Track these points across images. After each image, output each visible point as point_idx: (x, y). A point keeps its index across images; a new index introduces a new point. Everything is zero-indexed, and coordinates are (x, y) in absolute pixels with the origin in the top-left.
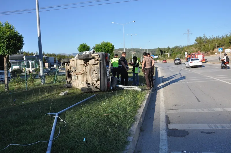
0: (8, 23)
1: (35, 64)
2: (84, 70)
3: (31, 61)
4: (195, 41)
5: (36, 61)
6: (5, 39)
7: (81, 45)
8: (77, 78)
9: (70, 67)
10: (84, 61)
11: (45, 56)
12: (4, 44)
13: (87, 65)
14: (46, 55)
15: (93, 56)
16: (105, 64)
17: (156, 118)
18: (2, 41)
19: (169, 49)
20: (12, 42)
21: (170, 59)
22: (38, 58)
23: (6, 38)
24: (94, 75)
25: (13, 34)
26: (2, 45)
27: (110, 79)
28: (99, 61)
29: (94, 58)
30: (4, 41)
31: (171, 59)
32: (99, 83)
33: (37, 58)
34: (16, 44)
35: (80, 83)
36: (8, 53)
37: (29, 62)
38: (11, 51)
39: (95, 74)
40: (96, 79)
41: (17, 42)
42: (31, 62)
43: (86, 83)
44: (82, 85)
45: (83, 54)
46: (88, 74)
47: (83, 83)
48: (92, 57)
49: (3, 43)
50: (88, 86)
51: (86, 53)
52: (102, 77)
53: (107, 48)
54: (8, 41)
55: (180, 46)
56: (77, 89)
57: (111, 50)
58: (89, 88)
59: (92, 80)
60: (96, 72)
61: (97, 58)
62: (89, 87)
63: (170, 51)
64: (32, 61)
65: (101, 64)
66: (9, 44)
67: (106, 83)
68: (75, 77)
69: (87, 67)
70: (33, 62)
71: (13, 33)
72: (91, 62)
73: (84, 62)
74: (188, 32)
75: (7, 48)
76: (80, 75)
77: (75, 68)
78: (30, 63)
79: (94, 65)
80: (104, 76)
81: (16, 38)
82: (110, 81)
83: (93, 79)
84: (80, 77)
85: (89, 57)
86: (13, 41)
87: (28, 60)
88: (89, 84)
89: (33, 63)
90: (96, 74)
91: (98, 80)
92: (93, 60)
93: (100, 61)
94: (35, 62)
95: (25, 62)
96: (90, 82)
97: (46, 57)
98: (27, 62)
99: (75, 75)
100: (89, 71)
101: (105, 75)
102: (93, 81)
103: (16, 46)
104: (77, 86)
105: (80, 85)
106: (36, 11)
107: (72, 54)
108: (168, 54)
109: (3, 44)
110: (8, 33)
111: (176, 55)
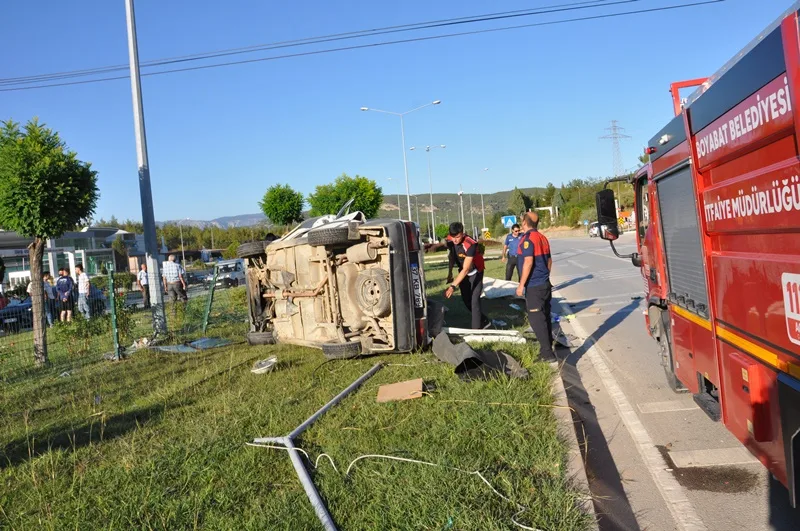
0: (38, 125)
1: (87, 260)
2: (327, 282)
3: (73, 252)
4: (639, 162)
5: (89, 251)
6: (37, 183)
7: (273, 191)
8: (297, 309)
9: (268, 271)
10: (327, 249)
11: (120, 232)
12: (33, 198)
13: (338, 262)
14: (123, 228)
15: (363, 233)
16: (407, 259)
17: (613, 436)
18: (25, 189)
19: (552, 190)
20: (61, 192)
21: (557, 225)
22: (96, 241)
23: (42, 177)
24: (370, 297)
25: (62, 163)
26: (26, 204)
27: (425, 310)
28: (388, 249)
29: (363, 239)
30: (33, 189)
31: (562, 224)
32: (388, 323)
33: (93, 240)
34: (75, 198)
35: (311, 326)
36: (46, 230)
37: (63, 256)
38: (54, 224)
39: (372, 293)
40: (377, 312)
41: (77, 189)
42: (75, 255)
43: (338, 327)
44: (319, 331)
45: (315, 225)
46: (344, 293)
47: (322, 325)
48: (358, 237)
49: (29, 194)
50: (347, 335)
51: (326, 222)
52: (400, 304)
53: (359, 198)
54: (46, 188)
55: (591, 179)
56: (298, 347)
57: (372, 203)
58: (349, 343)
59: (361, 314)
60: (377, 288)
61: (376, 241)
62: (347, 339)
63: (556, 199)
64: (77, 252)
65: (395, 258)
66: (50, 199)
67: (413, 325)
68: (291, 306)
69: (338, 270)
70: (80, 254)
71: (60, 160)
72: (355, 252)
73: (328, 256)
74: (615, 132)
75: (44, 213)
76: (312, 299)
77: (287, 275)
78: (71, 257)
79: (365, 262)
80: (406, 299)
81: (74, 176)
82: (422, 316)
83: (365, 312)
84: (310, 307)
85: (349, 238)
86: (64, 187)
87: (64, 248)
88: (346, 330)
89: (81, 259)
90: (378, 296)
91: (385, 314)
92: (364, 245)
93: (391, 249)
94: (88, 255)
95: (50, 254)
96: (352, 323)
97: (125, 235)
98: (58, 256)
99: (290, 298)
100: (347, 283)
101: (408, 296)
102: (364, 319)
103: (75, 206)
104: (300, 335)
105: (314, 335)
106: (130, 73)
107: (214, 221)
108: (550, 208)
109: (29, 201)
110: (47, 160)
111: (579, 212)
